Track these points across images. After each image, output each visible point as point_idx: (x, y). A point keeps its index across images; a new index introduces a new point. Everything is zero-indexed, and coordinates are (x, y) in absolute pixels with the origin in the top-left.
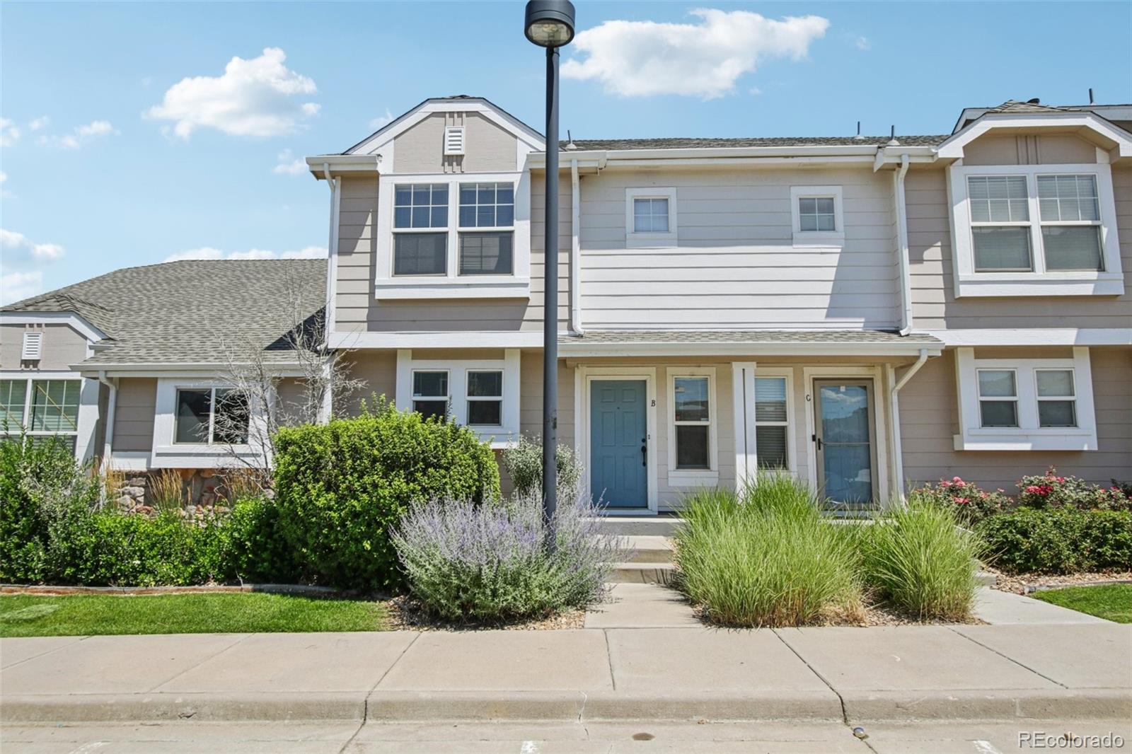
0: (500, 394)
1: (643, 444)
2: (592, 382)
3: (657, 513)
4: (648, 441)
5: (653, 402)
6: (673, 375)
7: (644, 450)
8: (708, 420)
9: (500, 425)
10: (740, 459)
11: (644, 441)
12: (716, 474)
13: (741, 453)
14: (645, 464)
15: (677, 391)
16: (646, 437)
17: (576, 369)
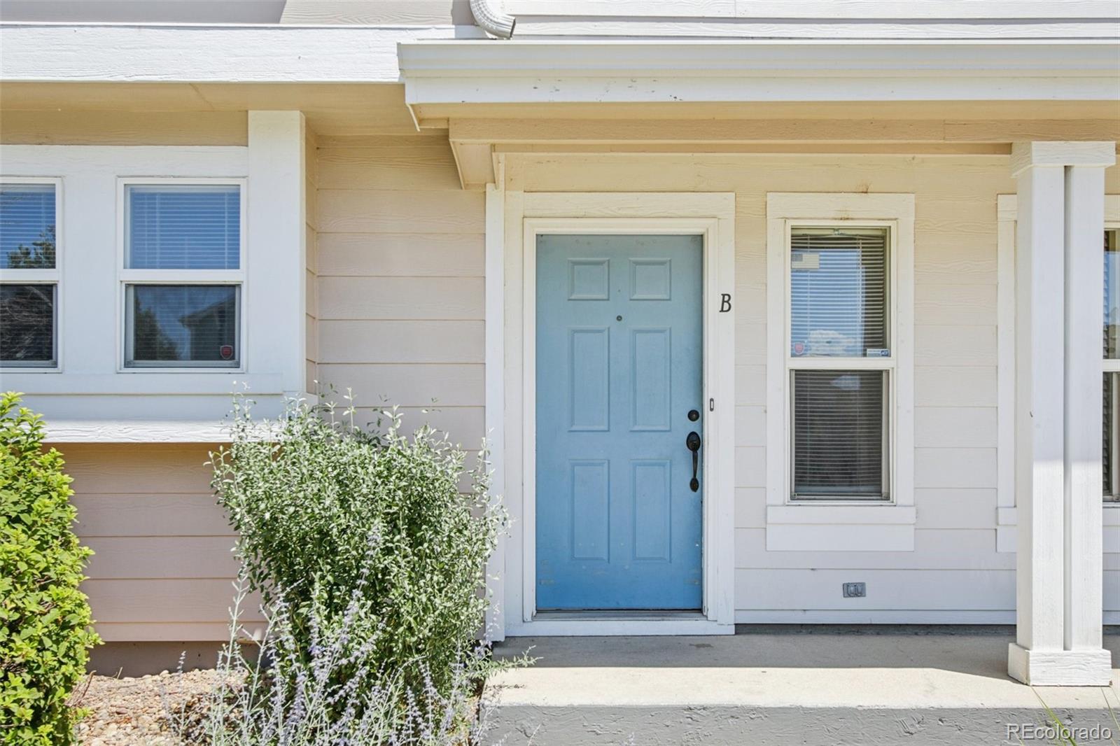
0: (235, 264)
1: (693, 426)
2: (540, 237)
3: (732, 630)
4: (709, 417)
5: (726, 299)
6: (786, 219)
7: (695, 443)
8: (888, 355)
10: (1046, 476)
11: (694, 415)
12: (910, 515)
13: (1048, 458)
14: (695, 485)
15: (797, 265)
16: (702, 405)
17: (489, 187)
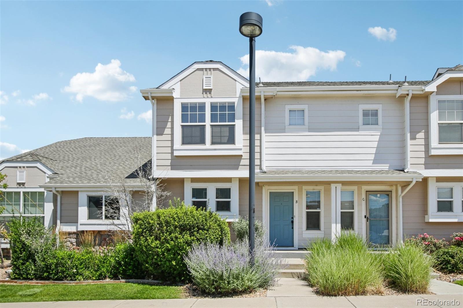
0: (230, 198)
1: (292, 220)
2: (270, 192)
3: (298, 249)
4: (294, 218)
5: (297, 201)
6: (305, 190)
7: (292, 222)
8: (320, 209)
9: (230, 211)
10: (333, 226)
11: (293, 218)
12: (323, 232)
13: (334, 223)
14: (293, 228)
15: (307, 196)
16: (293, 216)
17: (263, 187)
